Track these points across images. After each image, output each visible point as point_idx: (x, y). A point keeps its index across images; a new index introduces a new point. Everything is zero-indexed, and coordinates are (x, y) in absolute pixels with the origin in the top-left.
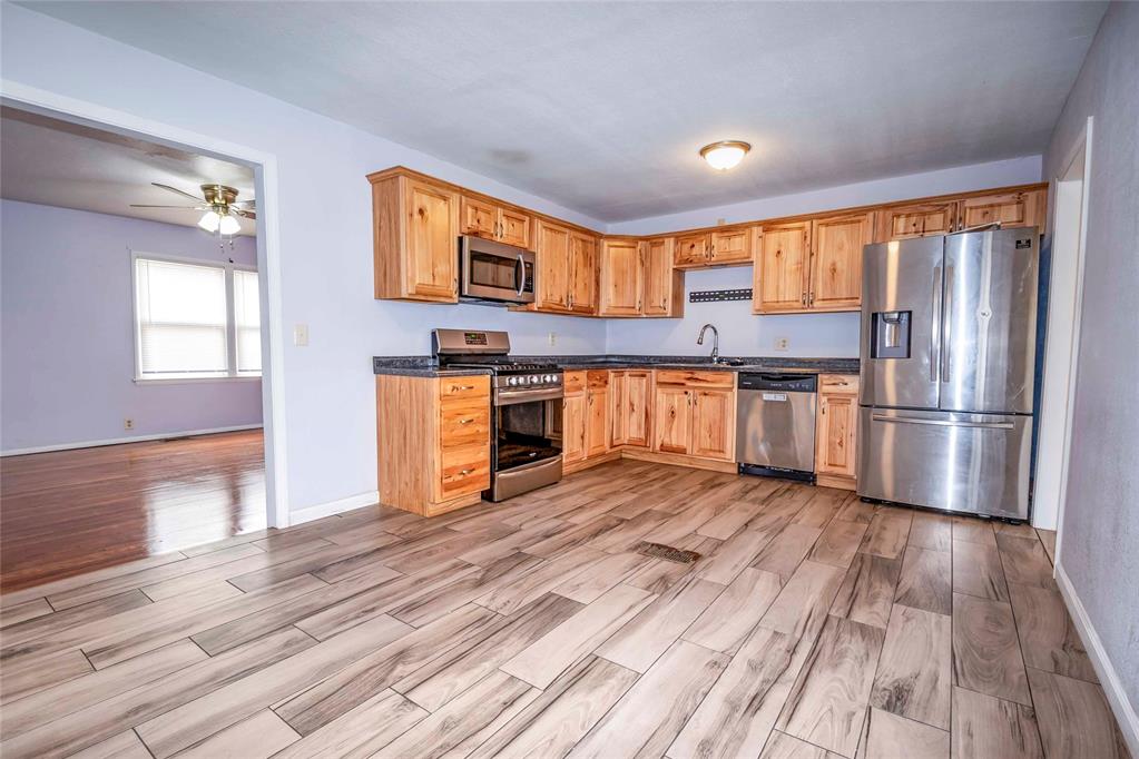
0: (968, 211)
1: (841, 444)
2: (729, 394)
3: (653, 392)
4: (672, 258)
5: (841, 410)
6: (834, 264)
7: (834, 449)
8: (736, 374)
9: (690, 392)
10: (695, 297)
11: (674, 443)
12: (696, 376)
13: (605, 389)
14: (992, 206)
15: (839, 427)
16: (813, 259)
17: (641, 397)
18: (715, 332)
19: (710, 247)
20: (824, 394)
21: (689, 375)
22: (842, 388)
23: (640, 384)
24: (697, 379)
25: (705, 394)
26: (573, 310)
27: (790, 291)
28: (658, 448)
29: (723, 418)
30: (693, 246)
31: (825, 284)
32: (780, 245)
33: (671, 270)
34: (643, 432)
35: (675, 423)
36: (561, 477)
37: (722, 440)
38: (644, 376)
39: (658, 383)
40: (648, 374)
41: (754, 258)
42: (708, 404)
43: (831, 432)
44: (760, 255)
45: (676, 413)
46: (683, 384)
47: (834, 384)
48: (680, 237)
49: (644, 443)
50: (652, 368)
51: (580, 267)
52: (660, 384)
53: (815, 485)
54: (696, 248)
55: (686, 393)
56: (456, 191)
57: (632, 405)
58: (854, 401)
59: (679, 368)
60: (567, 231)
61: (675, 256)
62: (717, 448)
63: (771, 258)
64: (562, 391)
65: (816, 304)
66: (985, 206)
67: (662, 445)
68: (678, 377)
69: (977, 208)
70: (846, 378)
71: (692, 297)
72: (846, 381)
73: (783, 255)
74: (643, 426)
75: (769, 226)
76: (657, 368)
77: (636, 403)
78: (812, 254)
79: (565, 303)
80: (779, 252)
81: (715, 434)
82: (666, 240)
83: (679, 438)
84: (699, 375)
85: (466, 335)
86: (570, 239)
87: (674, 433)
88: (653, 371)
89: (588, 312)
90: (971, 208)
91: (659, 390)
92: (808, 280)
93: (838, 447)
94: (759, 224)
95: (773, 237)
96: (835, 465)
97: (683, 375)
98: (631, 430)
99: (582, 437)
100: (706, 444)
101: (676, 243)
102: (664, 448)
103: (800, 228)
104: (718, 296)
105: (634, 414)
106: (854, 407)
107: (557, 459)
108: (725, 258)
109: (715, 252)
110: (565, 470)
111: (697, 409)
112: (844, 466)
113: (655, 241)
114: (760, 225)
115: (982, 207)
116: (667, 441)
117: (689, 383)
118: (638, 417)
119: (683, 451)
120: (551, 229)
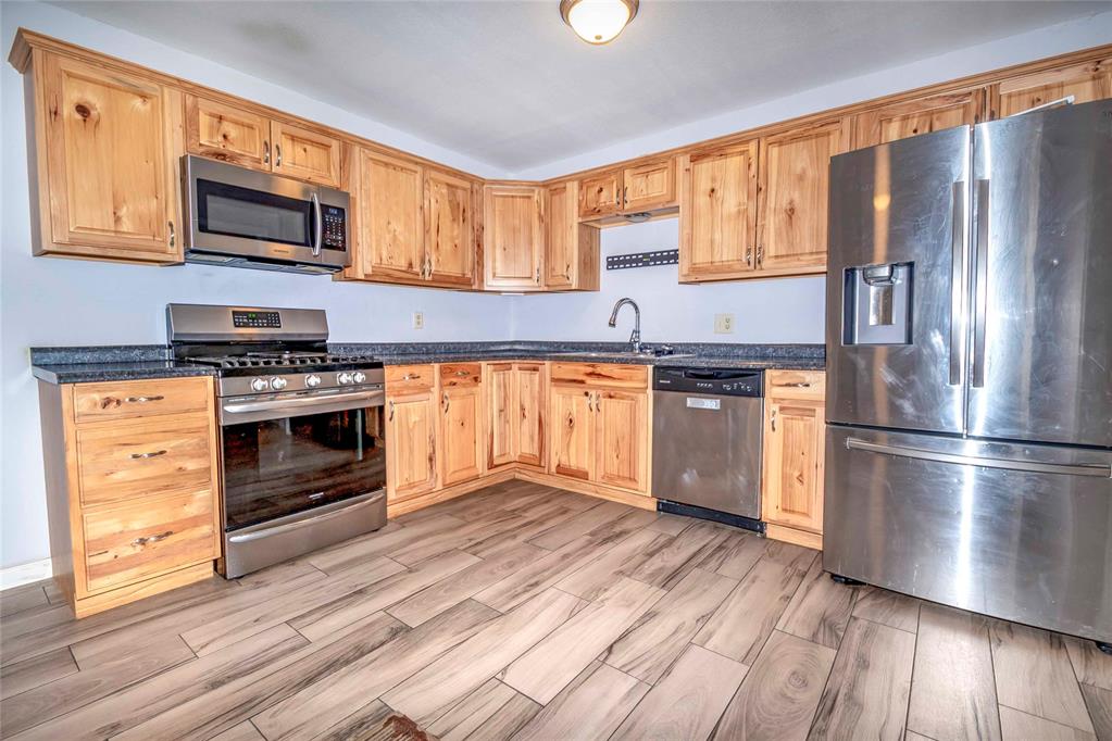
0: (1004, 100)
1: (800, 479)
2: (641, 396)
3: (547, 392)
4: (576, 209)
5: (799, 425)
6: (791, 202)
7: (791, 486)
8: (650, 367)
9: (593, 393)
10: (614, 263)
11: (574, 464)
12: (598, 370)
13: (474, 389)
14: (1047, 88)
15: (797, 452)
16: (761, 196)
17: (533, 398)
18: (636, 308)
19: (622, 191)
20: (775, 400)
21: (590, 370)
22: (801, 392)
23: (532, 381)
24: (599, 375)
25: (611, 397)
26: (433, 281)
27: (728, 246)
28: (553, 470)
29: (633, 433)
30: (601, 190)
31: (778, 234)
32: (714, 180)
33: (575, 226)
34: (536, 445)
35: (575, 434)
36: (384, 522)
37: (632, 463)
38: (535, 369)
39: (553, 380)
40: (540, 367)
41: (680, 201)
42: (615, 410)
43: (787, 460)
44: (687, 196)
45: (575, 421)
46: (582, 382)
47: (788, 385)
48: (586, 180)
49: (537, 462)
50: (544, 358)
51: (446, 222)
52: (557, 381)
53: (764, 537)
54: (604, 193)
55: (586, 394)
56: (171, 85)
57: (523, 409)
58: (821, 412)
59: (577, 360)
60: (419, 169)
61: (579, 207)
62: (627, 475)
63: (702, 200)
64: (382, 396)
65: (766, 263)
66: (1036, 90)
67: (559, 465)
68: (576, 371)
69: (1020, 94)
70: (808, 376)
71: (609, 263)
72: (807, 381)
73: (719, 194)
74: (536, 437)
75: (699, 153)
76: (551, 359)
77: (527, 406)
78: (758, 190)
79: (417, 269)
80: (713, 191)
81: (624, 454)
82: (569, 185)
83: (579, 458)
84: (604, 369)
85: (234, 313)
86: (424, 181)
87: (573, 450)
88: (547, 363)
89: (461, 284)
90: (1010, 96)
91: (554, 389)
92: (754, 228)
93: (797, 484)
94: (685, 150)
95: (705, 168)
96: (793, 512)
97: (583, 368)
98: (521, 443)
99: (431, 460)
100: (613, 466)
101: (581, 188)
102: (562, 471)
103: (742, 153)
104: (641, 260)
105: (526, 421)
106: (819, 422)
107: (375, 496)
108: (642, 203)
109: (629, 197)
110: (391, 511)
111: (601, 416)
112: (806, 515)
113: (554, 187)
114: (686, 153)
115: (1030, 92)
116: (564, 461)
117: (590, 381)
118: (529, 427)
119: (583, 476)
120: (386, 165)
